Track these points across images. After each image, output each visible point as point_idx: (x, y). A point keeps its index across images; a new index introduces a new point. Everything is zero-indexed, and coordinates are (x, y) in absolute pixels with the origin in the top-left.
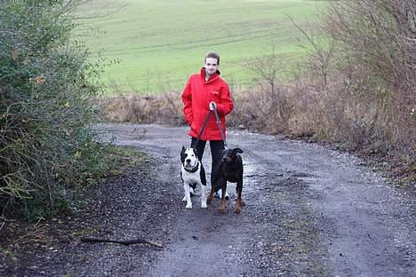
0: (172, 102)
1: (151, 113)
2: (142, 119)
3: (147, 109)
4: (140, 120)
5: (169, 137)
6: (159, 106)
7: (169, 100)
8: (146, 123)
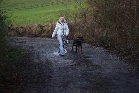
0: (30, 29)
1: (23, 33)
2: (20, 35)
3: (21, 31)
4: (19, 35)
5: (31, 42)
6: (25, 30)
7: (29, 28)
8: (21, 36)
